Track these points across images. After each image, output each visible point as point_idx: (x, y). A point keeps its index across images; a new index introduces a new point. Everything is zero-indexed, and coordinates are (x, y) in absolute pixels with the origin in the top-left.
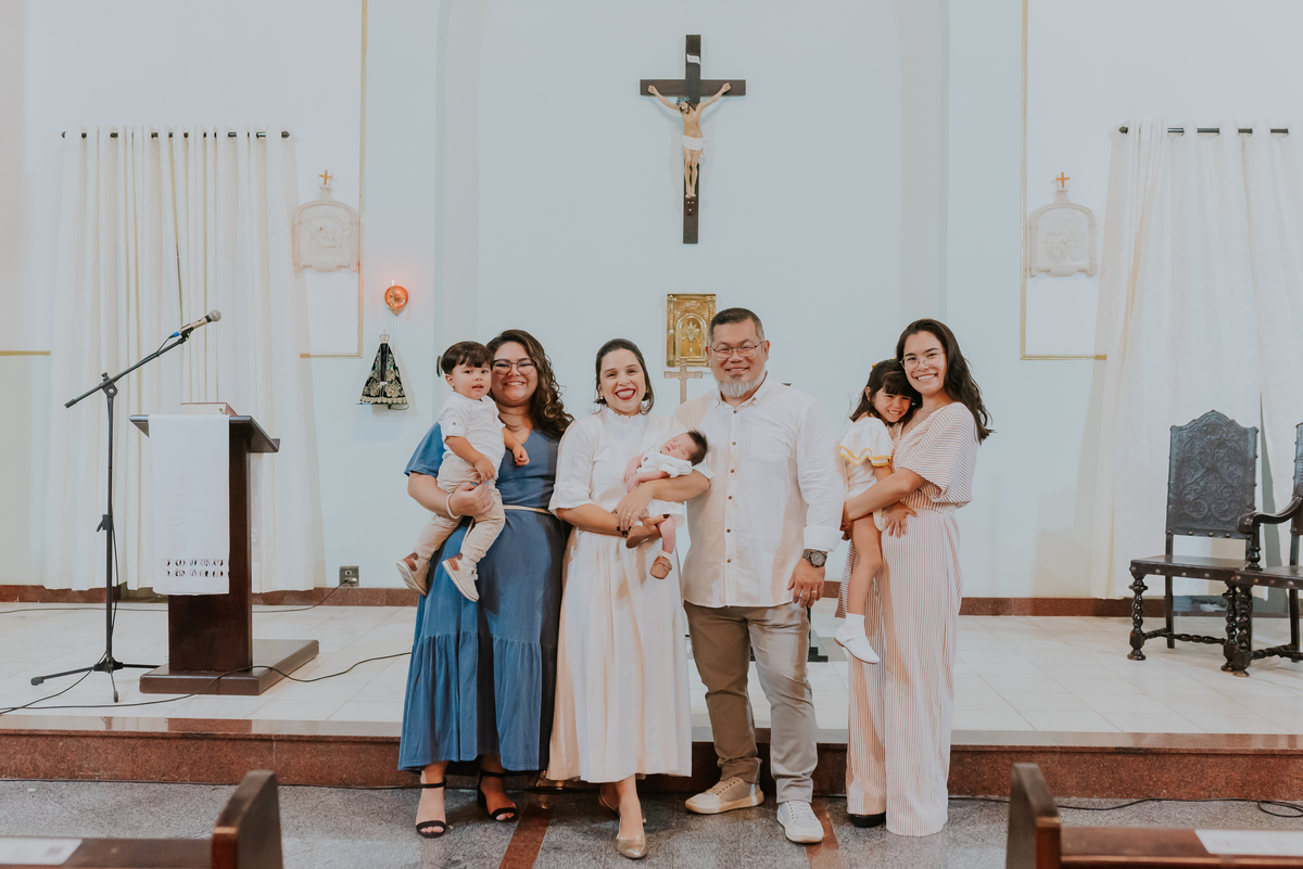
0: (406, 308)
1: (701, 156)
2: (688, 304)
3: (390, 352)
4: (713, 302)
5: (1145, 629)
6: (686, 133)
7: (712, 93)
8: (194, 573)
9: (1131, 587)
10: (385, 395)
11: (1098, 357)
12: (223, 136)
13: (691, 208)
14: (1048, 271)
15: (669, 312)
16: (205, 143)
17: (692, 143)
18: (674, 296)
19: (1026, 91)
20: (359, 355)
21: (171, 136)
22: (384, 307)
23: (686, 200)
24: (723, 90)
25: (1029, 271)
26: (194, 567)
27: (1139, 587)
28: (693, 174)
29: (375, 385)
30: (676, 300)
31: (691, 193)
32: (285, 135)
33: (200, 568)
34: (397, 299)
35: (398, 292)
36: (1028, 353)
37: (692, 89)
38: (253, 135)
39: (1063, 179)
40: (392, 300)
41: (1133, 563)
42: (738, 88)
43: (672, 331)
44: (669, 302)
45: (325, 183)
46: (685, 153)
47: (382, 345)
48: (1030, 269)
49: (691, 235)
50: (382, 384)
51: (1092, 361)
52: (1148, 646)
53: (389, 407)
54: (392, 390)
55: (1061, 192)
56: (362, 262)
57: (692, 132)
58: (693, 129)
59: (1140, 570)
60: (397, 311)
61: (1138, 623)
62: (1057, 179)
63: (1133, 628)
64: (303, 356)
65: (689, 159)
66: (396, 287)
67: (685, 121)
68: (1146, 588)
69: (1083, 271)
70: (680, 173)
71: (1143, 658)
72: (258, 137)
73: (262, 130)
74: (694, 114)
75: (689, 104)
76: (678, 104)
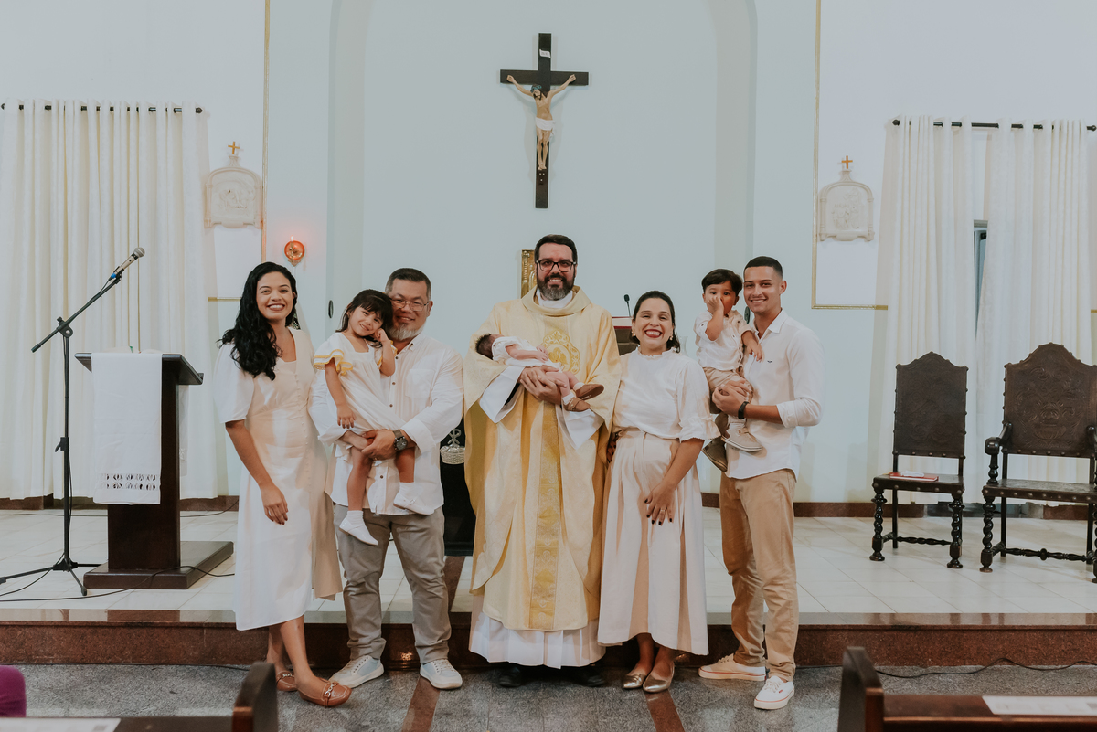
0: (303, 260)
1: (551, 135)
6: (539, 115)
8: (130, 486)
11: (878, 308)
12: (144, 111)
13: (542, 178)
14: (834, 237)
15: (523, 265)
16: (128, 116)
17: (544, 125)
19: (818, 88)
21: (98, 109)
22: (283, 260)
24: (570, 80)
26: (130, 481)
27: (879, 498)
28: (544, 150)
31: (542, 166)
32: (199, 111)
33: (135, 482)
34: (295, 252)
35: (296, 246)
36: (818, 303)
37: (543, 79)
38: (170, 111)
39: (847, 162)
40: (291, 253)
41: (875, 480)
42: (582, 79)
43: (525, 281)
44: (524, 257)
45: (233, 153)
46: (538, 133)
48: (820, 235)
49: (542, 201)
51: (873, 311)
55: (846, 172)
56: (264, 221)
57: (543, 115)
58: (544, 113)
59: (880, 485)
60: (295, 262)
62: (843, 162)
63: (875, 531)
64: (210, 299)
65: (541, 138)
66: (294, 242)
67: (538, 106)
69: (862, 237)
70: (533, 149)
71: (881, 559)
72: (175, 111)
73: (178, 105)
74: (545, 100)
75: (542, 92)
76: (532, 91)
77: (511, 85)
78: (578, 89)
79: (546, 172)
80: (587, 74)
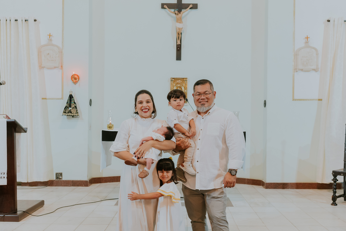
0: (79, 82)
1: (182, 30)
2: (178, 81)
3: (73, 97)
4: (186, 81)
5: (337, 195)
6: (177, 22)
7: (186, 8)
9: (332, 180)
10: (71, 113)
11: (319, 100)
12: (13, 20)
13: (179, 48)
15: (171, 84)
16: (6, 23)
17: (179, 25)
18: (173, 78)
20: (62, 98)
22: (70, 82)
23: (177, 45)
25: (296, 70)
27: (335, 180)
28: (179, 36)
29: (67, 109)
30: (174, 80)
31: (179, 43)
32: (35, 20)
34: (75, 79)
35: (76, 76)
36: (295, 98)
37: (179, 7)
39: (307, 38)
40: (73, 79)
41: (333, 172)
42: (195, 6)
44: (171, 80)
45: (50, 38)
46: (177, 29)
47: (70, 95)
48: (296, 69)
49: (179, 58)
50: (70, 108)
51: (317, 101)
52: (338, 200)
53: (73, 117)
54: (74, 111)
55: (307, 42)
56: (63, 66)
58: (179, 20)
59: (335, 174)
60: (75, 83)
61: (335, 193)
62: (305, 38)
63: (333, 194)
64: (43, 99)
65: (178, 31)
66: (75, 75)
67: (177, 18)
68: (338, 180)
69: (314, 70)
70: (175, 36)
71: (337, 205)
72: (25, 21)
73: (27, 19)
74: (180, 15)
75: (178, 12)
76: (174, 12)
77: (166, 10)
78: (193, 11)
79: (180, 45)
80: (197, 4)
